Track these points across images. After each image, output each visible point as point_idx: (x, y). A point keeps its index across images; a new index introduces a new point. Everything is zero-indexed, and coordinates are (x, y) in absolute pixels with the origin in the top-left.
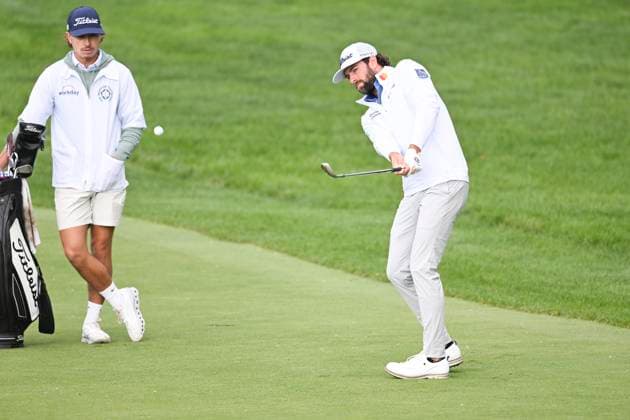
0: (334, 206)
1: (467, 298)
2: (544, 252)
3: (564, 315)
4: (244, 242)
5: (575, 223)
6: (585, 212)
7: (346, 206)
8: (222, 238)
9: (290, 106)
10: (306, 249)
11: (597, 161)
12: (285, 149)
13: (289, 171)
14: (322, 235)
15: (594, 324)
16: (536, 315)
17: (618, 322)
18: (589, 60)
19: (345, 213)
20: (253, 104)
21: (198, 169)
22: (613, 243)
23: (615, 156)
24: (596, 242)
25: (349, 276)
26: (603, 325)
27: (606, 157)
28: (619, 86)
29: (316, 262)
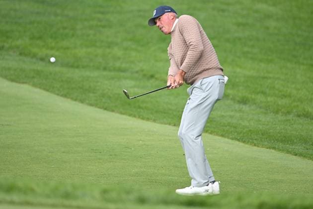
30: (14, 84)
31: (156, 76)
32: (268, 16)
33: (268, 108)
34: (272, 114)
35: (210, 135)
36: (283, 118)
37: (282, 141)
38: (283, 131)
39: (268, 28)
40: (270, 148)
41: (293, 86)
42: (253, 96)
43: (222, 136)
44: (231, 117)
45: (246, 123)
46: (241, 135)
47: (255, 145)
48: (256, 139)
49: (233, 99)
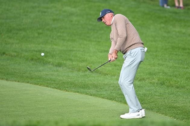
31: (6, 53)
32: (72, 14)
33: (73, 69)
34: (76, 72)
35: (40, 87)
36: (83, 74)
37: (83, 88)
38: (83, 81)
39: (72, 21)
40: (75, 92)
41: (88, 55)
42: (65, 62)
43: (47, 86)
44: (52, 75)
45: (61, 78)
46: (58, 85)
47: (67, 91)
48: (67, 87)
49: (53, 64)
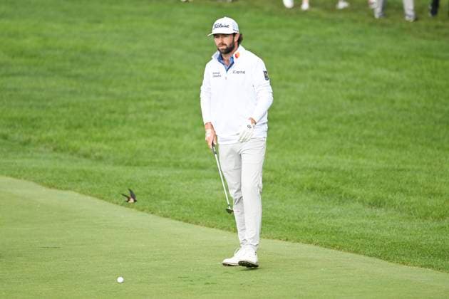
0: (129, 164)
1: (222, 228)
2: (277, 196)
3: (290, 240)
4: (66, 189)
5: (298, 176)
6: (304, 169)
7: (138, 164)
8: (51, 186)
9: (98, 94)
10: (110, 194)
11: (314, 133)
12: (95, 125)
13: (98, 140)
14: (121, 185)
15: (312, 247)
16: (271, 241)
17: (329, 245)
18: (307, 62)
19: (138, 169)
20: (73, 93)
21: (34, 138)
22: (324, 190)
23: (326, 129)
24: (313, 189)
25: (140, 213)
26: (318, 247)
27: (319, 130)
28: (329, 80)
29: (117, 203)
30: (53, 191)
32: (392, 86)
33: (412, 212)
34: (419, 219)
35: (339, 252)
36: (436, 224)
37: (440, 256)
38: (439, 242)
39: (393, 102)
40: (425, 266)
41: (443, 180)
42: (390, 196)
43: (356, 252)
44: (364, 226)
45: (386, 234)
46: (383, 249)
47: (403, 263)
48: (403, 255)
49: (362, 201)
